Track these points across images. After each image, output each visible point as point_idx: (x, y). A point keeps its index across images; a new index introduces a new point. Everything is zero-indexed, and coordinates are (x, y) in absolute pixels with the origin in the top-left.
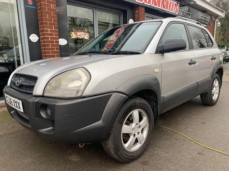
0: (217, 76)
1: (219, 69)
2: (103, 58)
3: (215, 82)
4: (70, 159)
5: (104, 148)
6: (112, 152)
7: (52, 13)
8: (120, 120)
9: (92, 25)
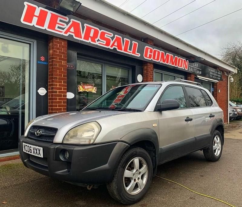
0: (218, 133)
1: (218, 126)
2: (111, 114)
3: (215, 138)
4: (77, 203)
5: (109, 190)
6: (115, 193)
7: (63, 69)
8: (123, 165)
9: (100, 77)
